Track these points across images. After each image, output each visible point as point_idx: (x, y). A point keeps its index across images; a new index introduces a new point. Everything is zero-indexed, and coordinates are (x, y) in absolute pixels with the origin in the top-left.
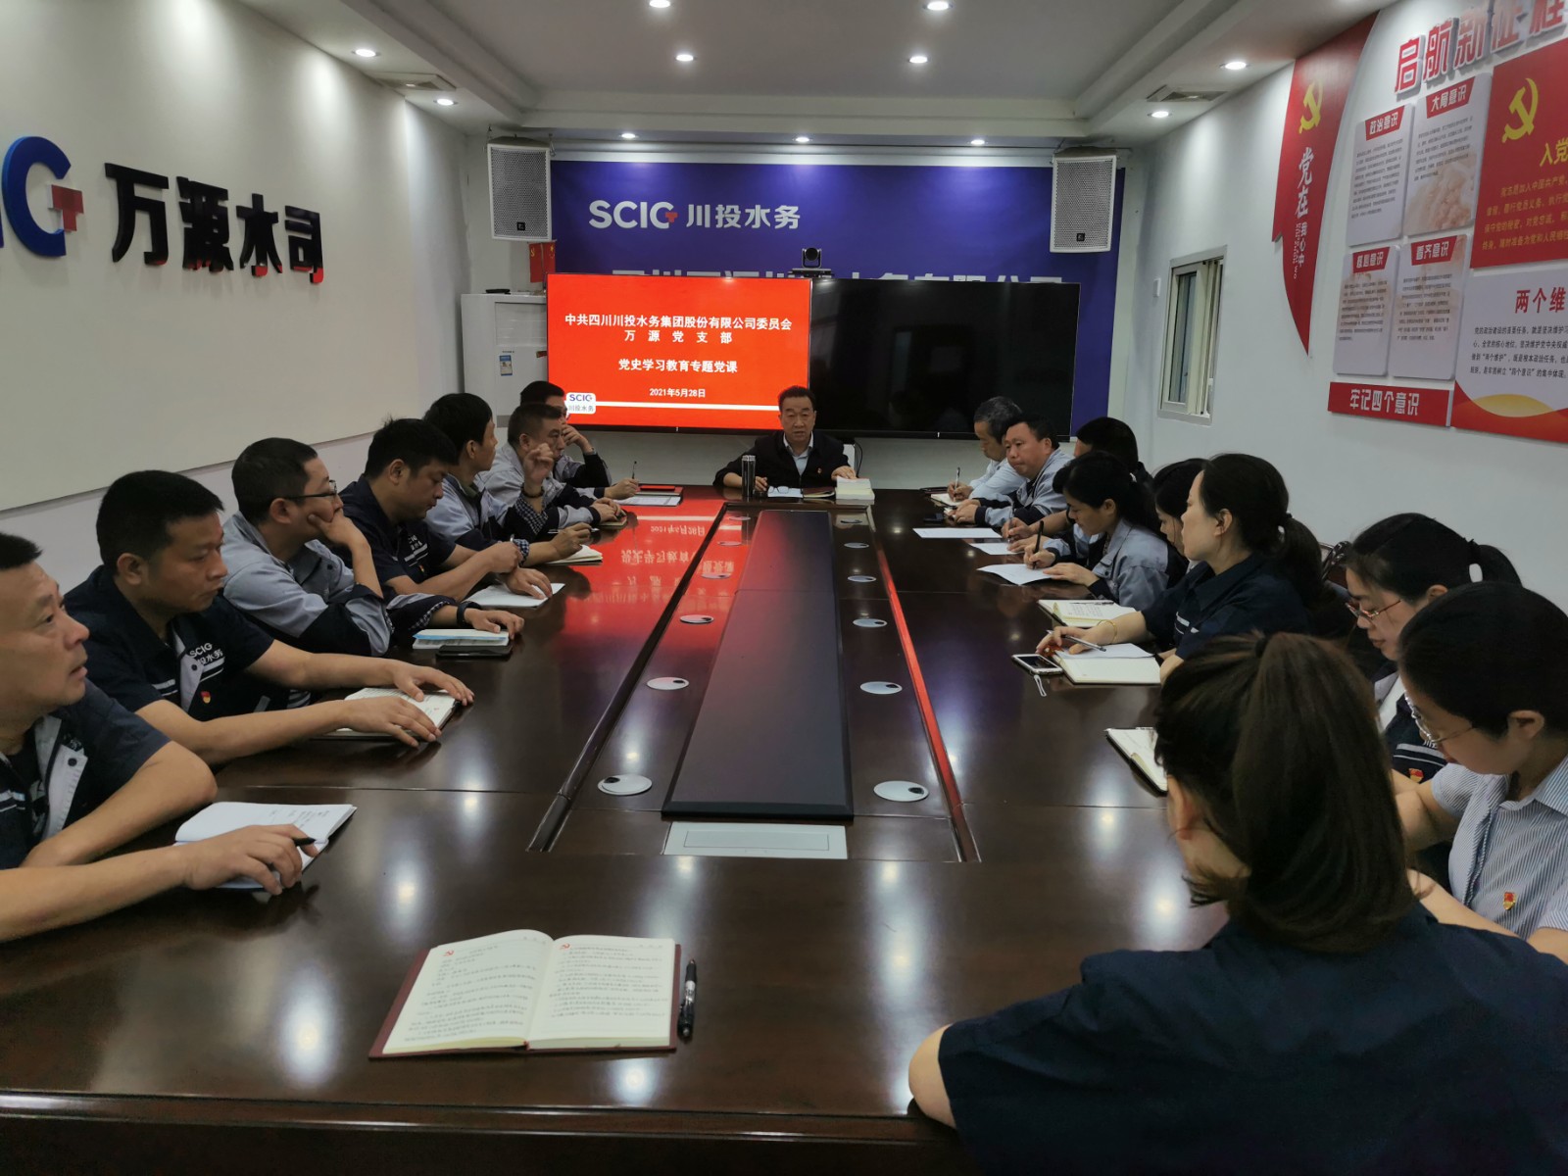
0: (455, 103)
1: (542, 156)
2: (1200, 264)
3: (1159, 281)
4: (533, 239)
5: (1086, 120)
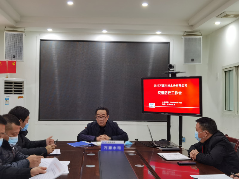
1: (22, 35)
2: (234, 67)
3: (218, 73)
4: (18, 61)
5: (192, 26)
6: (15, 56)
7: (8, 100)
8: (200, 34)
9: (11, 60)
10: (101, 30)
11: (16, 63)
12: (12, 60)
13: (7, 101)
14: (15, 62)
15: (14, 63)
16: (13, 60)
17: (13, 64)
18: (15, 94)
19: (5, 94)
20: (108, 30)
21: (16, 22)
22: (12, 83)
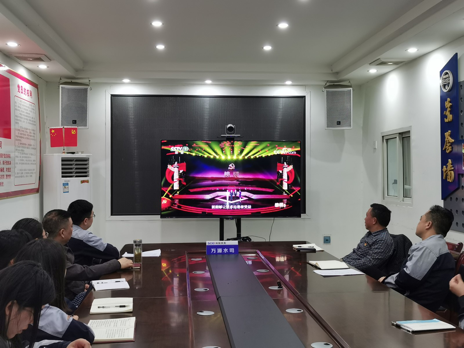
0: (48, 67)
1: (86, 90)
2: (398, 134)
3: (376, 142)
4: (79, 128)
5: (337, 73)
6: (75, 121)
7: (67, 186)
8: (349, 84)
9: (69, 127)
10: (204, 80)
11: (76, 131)
12: (71, 127)
13: (65, 187)
14: (76, 129)
15: (74, 131)
16: (73, 127)
17: (73, 133)
18: (76, 176)
19: (63, 177)
20: (213, 80)
21: (77, 70)
22: (72, 161)
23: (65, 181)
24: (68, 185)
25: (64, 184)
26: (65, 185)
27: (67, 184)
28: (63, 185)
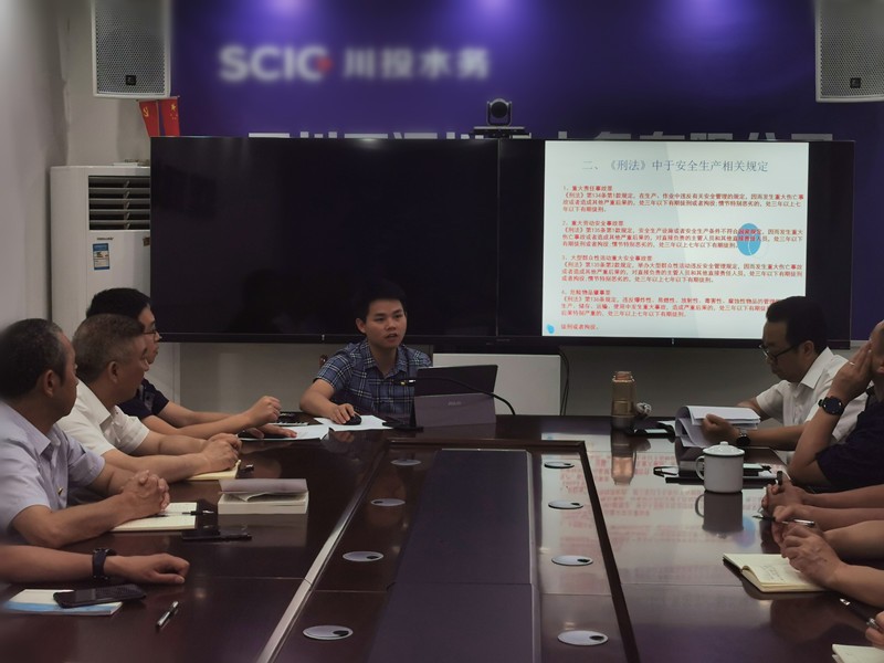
4: (144, 96)
6: (134, 78)
7: (104, 253)
13: (99, 255)
18: (132, 227)
19: (92, 227)
22: (121, 185)
23: (99, 239)
24: (107, 249)
25: (96, 248)
26: (100, 248)
27: (106, 247)
28: (94, 250)
